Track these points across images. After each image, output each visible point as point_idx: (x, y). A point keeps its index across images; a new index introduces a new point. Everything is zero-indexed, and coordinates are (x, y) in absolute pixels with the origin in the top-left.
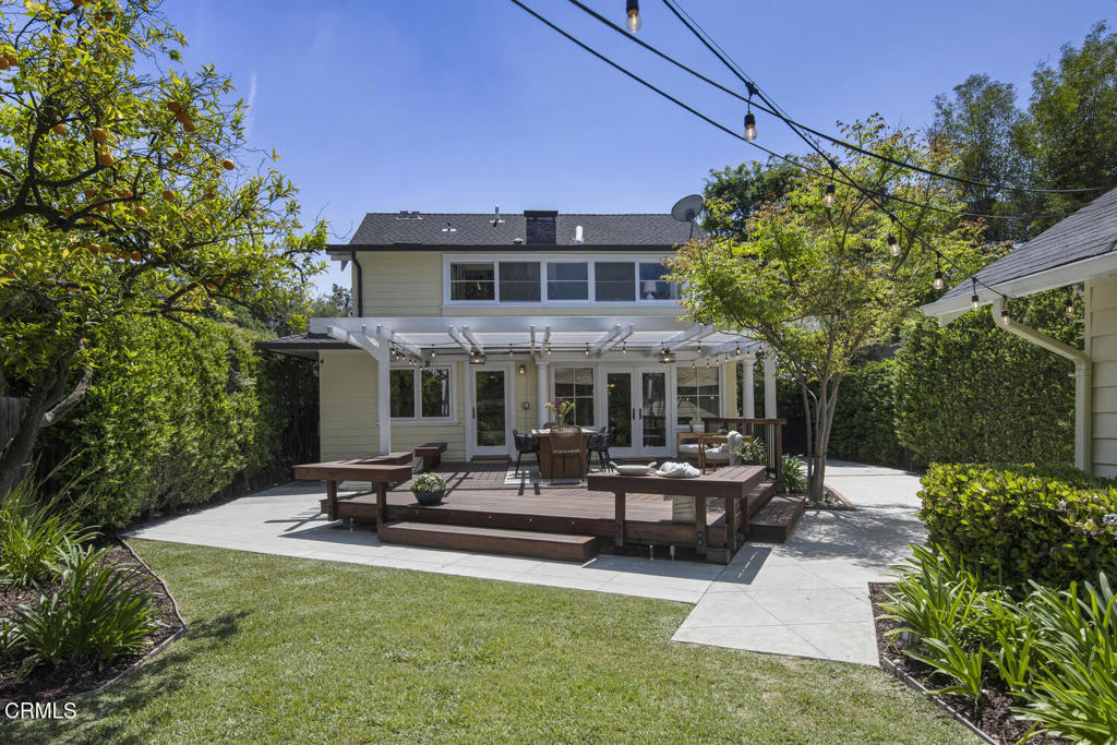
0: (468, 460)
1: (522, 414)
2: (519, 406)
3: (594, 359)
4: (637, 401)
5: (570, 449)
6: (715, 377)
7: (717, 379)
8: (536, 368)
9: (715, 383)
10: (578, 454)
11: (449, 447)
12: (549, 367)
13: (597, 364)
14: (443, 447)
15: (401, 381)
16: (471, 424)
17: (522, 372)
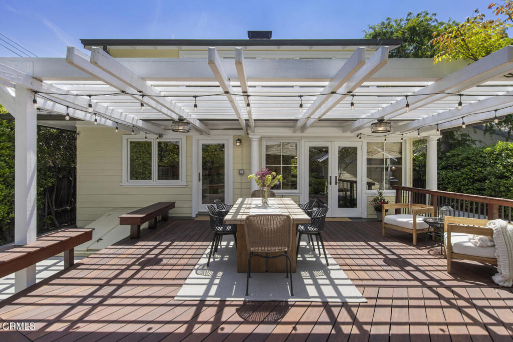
0: (194, 215)
1: (239, 178)
2: (236, 172)
3: (298, 134)
4: (333, 170)
5: (274, 246)
6: (398, 150)
7: (401, 153)
8: (250, 140)
9: (399, 156)
10: (286, 252)
11: (176, 205)
12: (261, 139)
13: (301, 138)
14: (172, 205)
15: (139, 151)
16: (197, 186)
17: (238, 144)
